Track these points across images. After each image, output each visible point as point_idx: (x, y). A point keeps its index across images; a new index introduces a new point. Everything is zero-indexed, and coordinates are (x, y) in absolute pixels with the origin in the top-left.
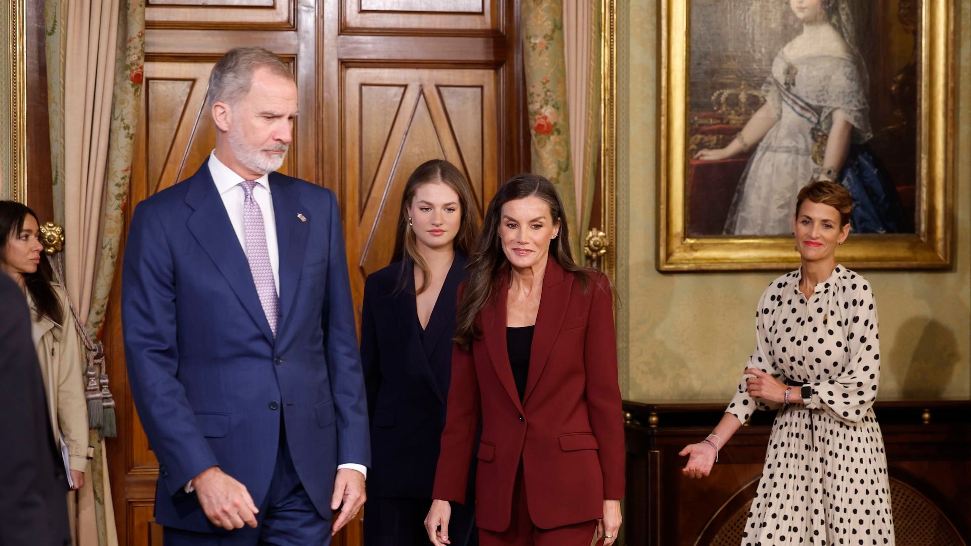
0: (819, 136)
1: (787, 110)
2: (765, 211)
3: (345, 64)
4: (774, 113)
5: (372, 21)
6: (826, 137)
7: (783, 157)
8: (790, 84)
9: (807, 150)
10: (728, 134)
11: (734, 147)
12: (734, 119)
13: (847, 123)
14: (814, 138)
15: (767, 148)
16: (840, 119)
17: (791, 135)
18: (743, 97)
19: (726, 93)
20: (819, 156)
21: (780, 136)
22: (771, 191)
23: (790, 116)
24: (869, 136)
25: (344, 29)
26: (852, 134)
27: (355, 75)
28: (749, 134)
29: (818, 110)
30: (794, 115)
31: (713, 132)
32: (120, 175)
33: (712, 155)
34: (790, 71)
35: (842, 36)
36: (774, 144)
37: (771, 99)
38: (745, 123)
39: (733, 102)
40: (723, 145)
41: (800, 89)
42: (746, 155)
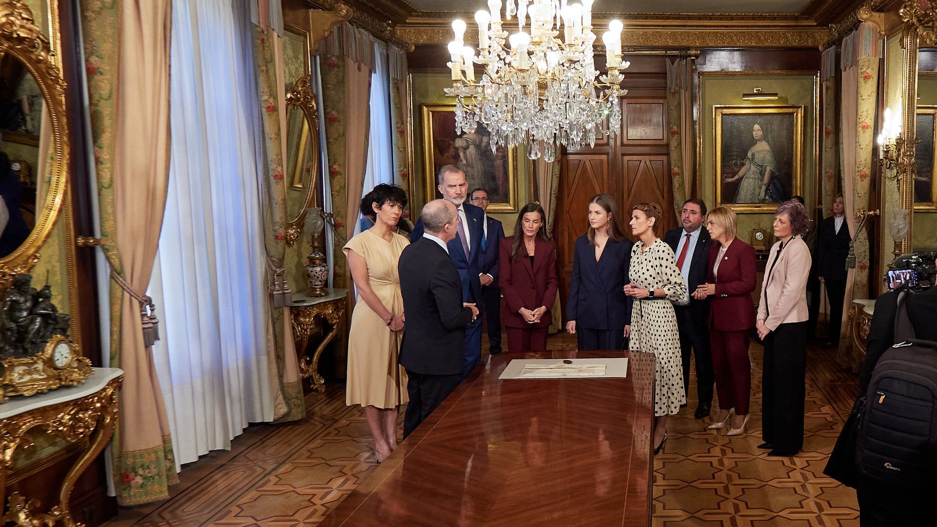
0: (762, 174)
1: (752, 166)
2: (746, 196)
3: (623, 155)
4: (748, 168)
5: (631, 143)
6: (764, 174)
7: (751, 180)
8: (753, 158)
9: (758, 178)
10: (734, 174)
11: (736, 177)
12: (736, 169)
13: (771, 170)
14: (760, 174)
15: (746, 178)
16: (768, 169)
17: (753, 173)
18: (739, 163)
19: (734, 161)
20: (762, 180)
21: (750, 174)
22: (747, 190)
23: (753, 168)
24: (777, 174)
25: (622, 145)
26: (772, 173)
27: (626, 158)
28: (741, 173)
29: (762, 166)
30: (755, 168)
31: (730, 173)
32: (554, 188)
33: (729, 180)
34: (753, 155)
35: (769, 144)
36: (748, 176)
37: (747, 163)
38: (739, 170)
39: (736, 164)
40: (733, 177)
41: (756, 160)
42: (741, 179)
